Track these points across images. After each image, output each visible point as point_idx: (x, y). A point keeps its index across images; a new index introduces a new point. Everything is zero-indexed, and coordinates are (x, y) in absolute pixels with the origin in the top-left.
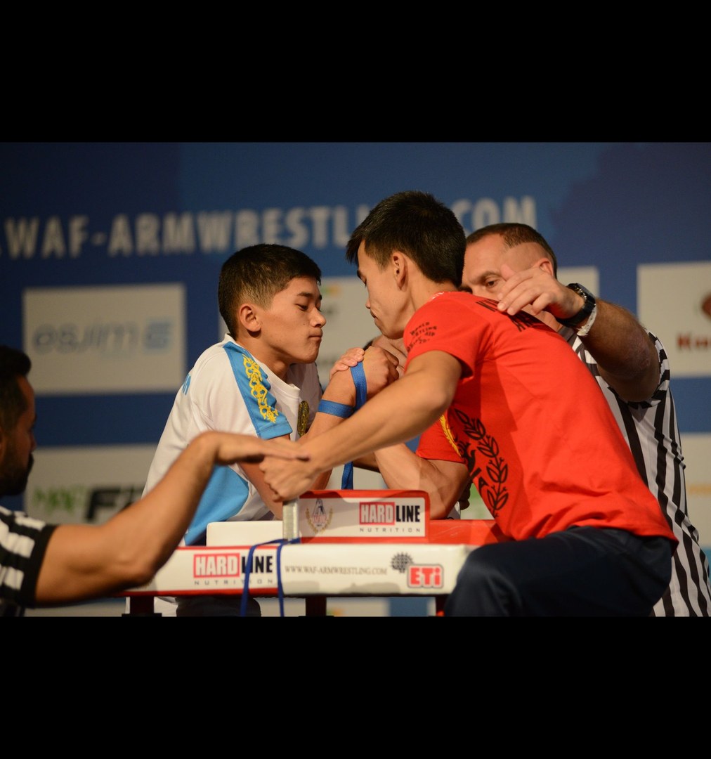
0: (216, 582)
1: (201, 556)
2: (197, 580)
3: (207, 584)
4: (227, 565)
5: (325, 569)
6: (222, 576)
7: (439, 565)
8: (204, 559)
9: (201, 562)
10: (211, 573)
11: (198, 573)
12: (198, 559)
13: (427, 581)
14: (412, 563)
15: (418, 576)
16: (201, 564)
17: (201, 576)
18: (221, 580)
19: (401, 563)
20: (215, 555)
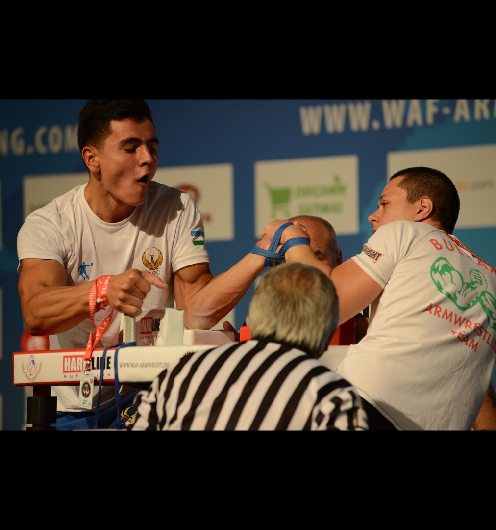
0: (77, 376)
1: (67, 357)
2: (65, 374)
3: (71, 377)
4: (83, 363)
5: (144, 363)
6: (80, 371)
8: (69, 359)
10: (74, 369)
11: (66, 370)
12: (66, 359)
17: (67, 372)
20: (76, 357)
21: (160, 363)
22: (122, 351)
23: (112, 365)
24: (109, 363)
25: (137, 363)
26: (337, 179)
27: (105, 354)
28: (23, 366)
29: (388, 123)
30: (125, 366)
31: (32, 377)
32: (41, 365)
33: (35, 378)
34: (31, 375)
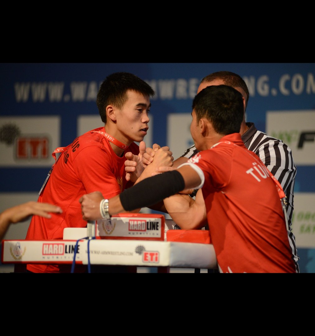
0: (53, 257)
1: (46, 244)
2: (44, 256)
3: (48, 258)
4: (58, 249)
5: (104, 252)
6: (56, 254)
7: (158, 252)
8: (47, 246)
9: (46, 247)
10: (51, 253)
11: (44, 253)
12: (45, 246)
13: (152, 259)
14: (145, 250)
15: (147, 257)
16: (46, 248)
17: (46, 254)
18: (55, 256)
19: (140, 250)
20: (53, 244)
21: (117, 252)
25: (99, 251)
28: (11, 249)
32: (25, 249)
33: (20, 258)
34: (17, 256)
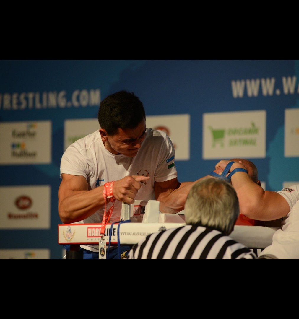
1: (90, 228)
2: (89, 238)
3: (92, 240)
4: (99, 232)
5: (135, 233)
8: (91, 229)
10: (93, 235)
11: (89, 236)
12: (89, 229)
16: (90, 231)
17: (90, 237)
18: (97, 238)
20: (95, 228)
21: (145, 233)
22: (122, 225)
23: (116, 233)
24: (114, 232)
25: (131, 233)
26: (253, 125)
27: (112, 227)
28: (64, 232)
29: (286, 91)
30: (123, 234)
31: (69, 239)
32: (74, 232)
33: (71, 240)
34: (68, 238)
